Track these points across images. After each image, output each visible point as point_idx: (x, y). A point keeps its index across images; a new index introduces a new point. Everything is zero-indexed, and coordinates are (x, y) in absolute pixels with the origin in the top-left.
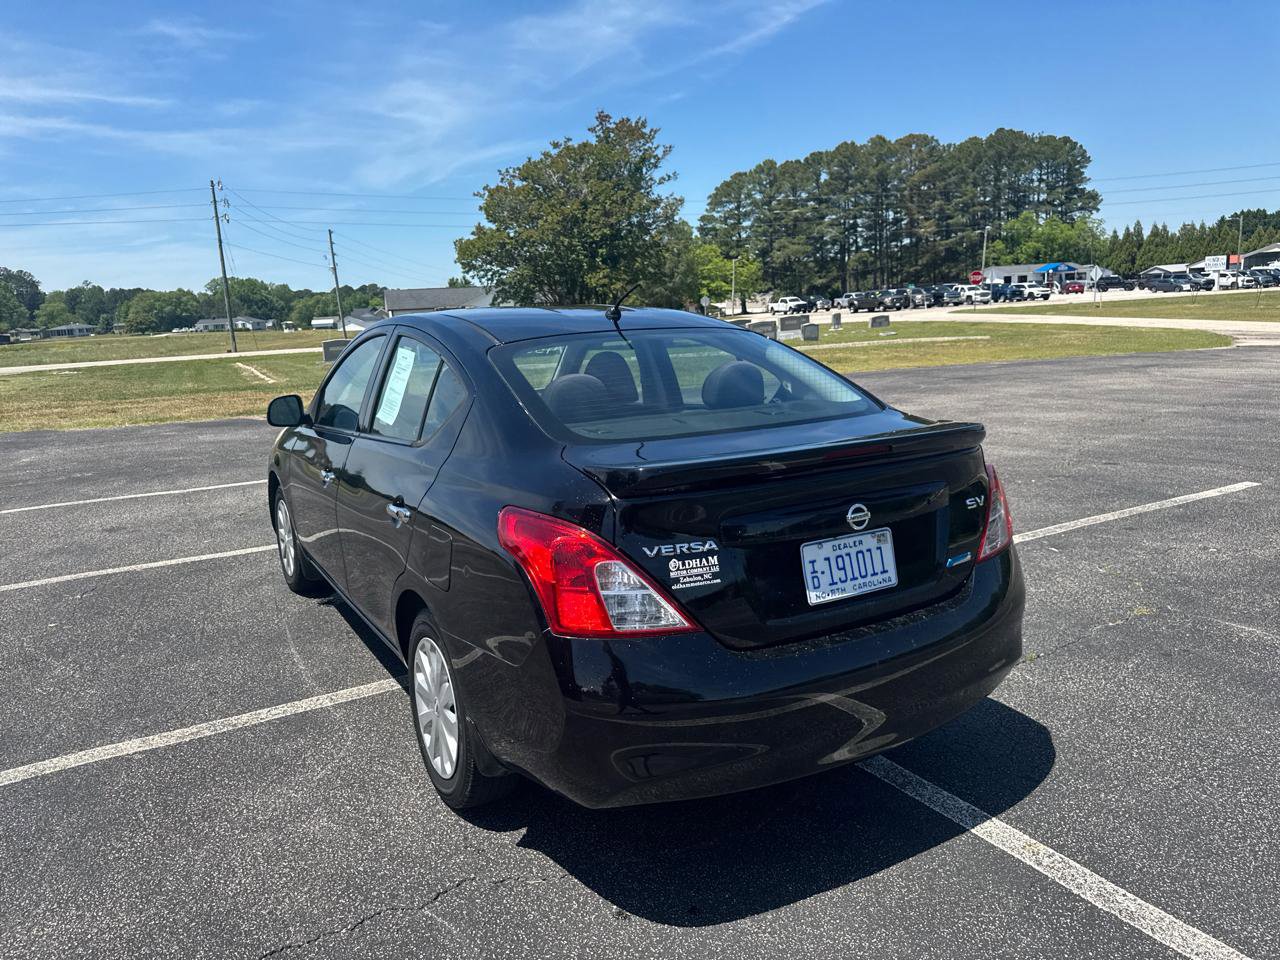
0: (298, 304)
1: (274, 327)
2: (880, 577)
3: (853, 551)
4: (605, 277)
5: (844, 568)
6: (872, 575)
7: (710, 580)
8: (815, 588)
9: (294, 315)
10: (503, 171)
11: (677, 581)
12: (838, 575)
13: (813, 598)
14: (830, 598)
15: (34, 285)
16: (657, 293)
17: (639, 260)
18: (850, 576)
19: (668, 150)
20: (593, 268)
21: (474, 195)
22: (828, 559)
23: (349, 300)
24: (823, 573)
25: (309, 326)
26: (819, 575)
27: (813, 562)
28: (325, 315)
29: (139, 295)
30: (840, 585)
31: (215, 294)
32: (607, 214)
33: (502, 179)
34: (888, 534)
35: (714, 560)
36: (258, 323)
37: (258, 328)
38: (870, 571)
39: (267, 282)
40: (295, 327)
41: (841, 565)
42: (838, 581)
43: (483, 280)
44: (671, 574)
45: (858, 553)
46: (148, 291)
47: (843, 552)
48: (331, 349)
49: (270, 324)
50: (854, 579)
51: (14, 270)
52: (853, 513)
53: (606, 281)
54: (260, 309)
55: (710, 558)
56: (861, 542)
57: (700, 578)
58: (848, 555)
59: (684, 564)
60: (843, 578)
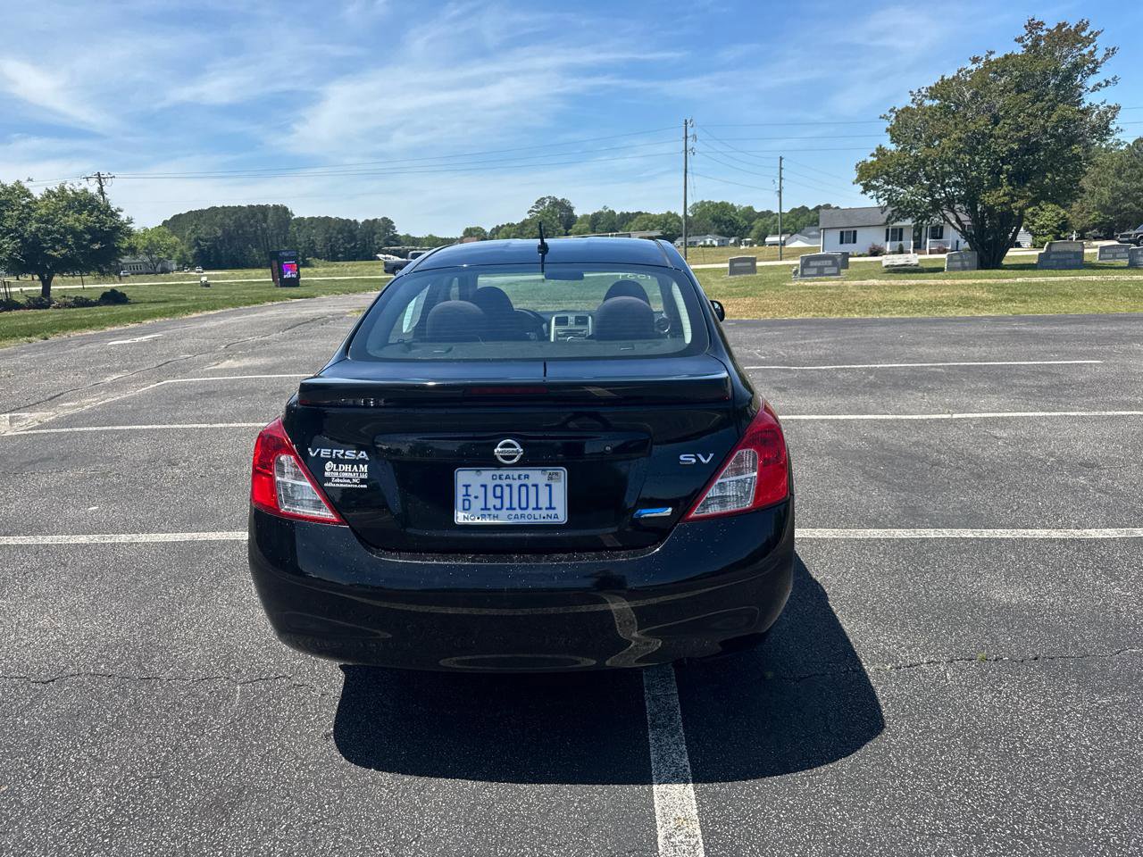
0: (758, 224)
1: (735, 244)
2: (544, 513)
3: (516, 484)
4: (1005, 195)
5: (501, 497)
6: (534, 509)
7: (358, 484)
8: (464, 509)
9: (753, 233)
10: (915, 92)
11: (329, 479)
12: (492, 502)
13: (460, 517)
14: (479, 521)
15: (570, 209)
16: (1125, 209)
17: (1049, 175)
18: (507, 504)
19: (1110, 53)
20: (996, 184)
21: (881, 117)
22: (484, 486)
23: (803, 219)
24: (476, 497)
25: (764, 243)
26: (472, 498)
27: (467, 486)
28: (775, 233)
29: (638, 217)
30: (493, 512)
31: (694, 215)
32: (1019, 128)
33: (913, 100)
34: (563, 473)
35: (364, 468)
36: (723, 241)
37: (722, 244)
38: (532, 504)
39: (736, 205)
40: (751, 244)
41: (498, 494)
42: (491, 507)
43: (881, 200)
44: (326, 473)
45: (521, 486)
46: (646, 213)
47: (504, 483)
48: (736, 265)
49: (732, 241)
50: (511, 508)
51: (559, 199)
52: (501, 447)
53: (1007, 199)
54: (727, 227)
55: (361, 466)
56: (527, 477)
57: (348, 481)
58: (510, 486)
59: (337, 467)
60: (499, 506)
